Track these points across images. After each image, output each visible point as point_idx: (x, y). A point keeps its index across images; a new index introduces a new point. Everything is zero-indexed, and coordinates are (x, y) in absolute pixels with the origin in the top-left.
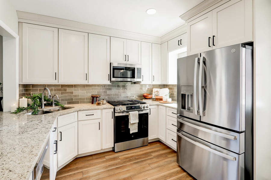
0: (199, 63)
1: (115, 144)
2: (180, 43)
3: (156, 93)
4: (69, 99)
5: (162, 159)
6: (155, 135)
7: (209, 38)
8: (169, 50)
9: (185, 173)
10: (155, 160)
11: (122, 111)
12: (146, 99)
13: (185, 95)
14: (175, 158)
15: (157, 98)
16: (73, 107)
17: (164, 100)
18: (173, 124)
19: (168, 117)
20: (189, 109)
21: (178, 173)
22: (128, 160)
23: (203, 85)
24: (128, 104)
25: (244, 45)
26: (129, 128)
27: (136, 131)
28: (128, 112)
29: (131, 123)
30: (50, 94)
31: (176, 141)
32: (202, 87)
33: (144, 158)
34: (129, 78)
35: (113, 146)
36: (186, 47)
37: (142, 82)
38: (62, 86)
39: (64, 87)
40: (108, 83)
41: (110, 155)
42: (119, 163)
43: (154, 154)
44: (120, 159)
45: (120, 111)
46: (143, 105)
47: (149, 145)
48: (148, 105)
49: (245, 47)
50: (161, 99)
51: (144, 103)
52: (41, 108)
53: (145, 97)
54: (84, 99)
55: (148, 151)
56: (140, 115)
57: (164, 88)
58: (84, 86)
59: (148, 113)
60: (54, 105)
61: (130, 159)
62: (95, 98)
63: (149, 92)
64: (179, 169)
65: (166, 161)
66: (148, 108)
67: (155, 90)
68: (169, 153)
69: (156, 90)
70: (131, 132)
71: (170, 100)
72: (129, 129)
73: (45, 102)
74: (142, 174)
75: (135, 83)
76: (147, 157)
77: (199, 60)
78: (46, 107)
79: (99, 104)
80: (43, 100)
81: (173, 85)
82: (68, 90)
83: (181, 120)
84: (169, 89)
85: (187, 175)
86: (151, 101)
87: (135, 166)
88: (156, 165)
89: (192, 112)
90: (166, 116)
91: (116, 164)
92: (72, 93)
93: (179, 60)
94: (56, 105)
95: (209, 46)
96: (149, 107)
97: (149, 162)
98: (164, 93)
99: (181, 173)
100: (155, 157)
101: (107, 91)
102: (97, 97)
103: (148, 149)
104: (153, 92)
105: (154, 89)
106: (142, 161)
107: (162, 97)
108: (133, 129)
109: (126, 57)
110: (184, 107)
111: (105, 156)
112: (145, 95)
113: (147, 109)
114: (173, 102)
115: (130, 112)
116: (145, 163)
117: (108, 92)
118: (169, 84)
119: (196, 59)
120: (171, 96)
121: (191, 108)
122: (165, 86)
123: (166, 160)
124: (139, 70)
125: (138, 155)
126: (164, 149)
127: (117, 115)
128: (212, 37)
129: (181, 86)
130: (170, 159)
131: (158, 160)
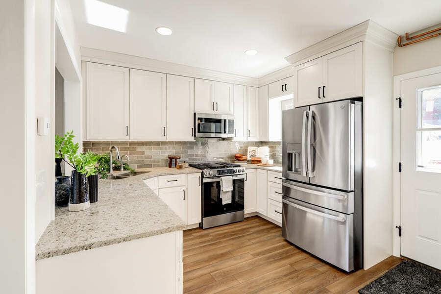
0: (308, 117)
1: (203, 218)
2: (284, 88)
3: (252, 153)
4: (139, 162)
5: (265, 234)
6: (253, 208)
7: (319, 88)
8: (269, 96)
9: (292, 247)
10: (255, 235)
11: (212, 176)
12: (239, 160)
13: (292, 154)
14: (280, 233)
15: (253, 159)
16: (149, 172)
17: (264, 162)
18: (276, 192)
19: (269, 184)
20: (296, 171)
21: (283, 246)
22: (221, 236)
23: (312, 142)
24: (218, 167)
25: (353, 100)
26: (221, 197)
27: (230, 202)
28: (218, 177)
29: (224, 191)
30: (118, 155)
31: (281, 212)
32: (311, 145)
33: (241, 234)
34: (213, 133)
35: (201, 222)
36: (293, 94)
37: (234, 139)
38: (131, 144)
39: (132, 145)
40: (192, 139)
41: (198, 232)
42: (212, 240)
43: (252, 230)
44: (211, 236)
45: (209, 176)
46: (238, 169)
47: (245, 220)
48: (244, 168)
49: (353, 103)
50: (259, 161)
51: (239, 166)
52: (109, 172)
53: (238, 159)
54: (158, 161)
55: (245, 227)
56: (234, 181)
57: (262, 146)
58: (158, 144)
59: (244, 179)
60: (122, 169)
61: (224, 236)
62: (174, 160)
63: (242, 152)
64: (285, 243)
65: (269, 237)
66: (244, 171)
67: (250, 149)
68: (272, 228)
69: (252, 149)
70: (224, 203)
71: (271, 162)
72: (221, 199)
73: (114, 165)
74: (243, 249)
75: (224, 139)
76: (244, 233)
77: (307, 114)
78: (115, 172)
79: (180, 167)
80: (111, 162)
81: (274, 143)
82: (139, 149)
83: (287, 185)
84: (270, 147)
85: (295, 248)
86: (246, 163)
87: (232, 242)
88: (257, 240)
89: (300, 174)
90: (267, 183)
91: (209, 241)
92: (143, 153)
93: (285, 113)
94: (125, 169)
95: (319, 98)
96: (246, 171)
97: (248, 237)
98: (264, 153)
99: (287, 246)
100: (254, 233)
101: (188, 150)
102: (176, 159)
103: (245, 225)
104: (248, 152)
105: (249, 147)
106: (239, 237)
107: (261, 158)
108: (226, 199)
109: (214, 106)
110: (290, 169)
111: (192, 234)
112: (238, 155)
113: (243, 173)
114: (275, 164)
115: (221, 177)
116: (244, 238)
117: (190, 152)
118: (270, 140)
119: (305, 113)
120: (273, 156)
121: (299, 170)
122: (263, 143)
123: (268, 235)
124: (231, 122)
125: (233, 232)
126: (264, 225)
127: (205, 181)
128: (322, 88)
129: (288, 143)
130: (273, 234)
131: (258, 235)
